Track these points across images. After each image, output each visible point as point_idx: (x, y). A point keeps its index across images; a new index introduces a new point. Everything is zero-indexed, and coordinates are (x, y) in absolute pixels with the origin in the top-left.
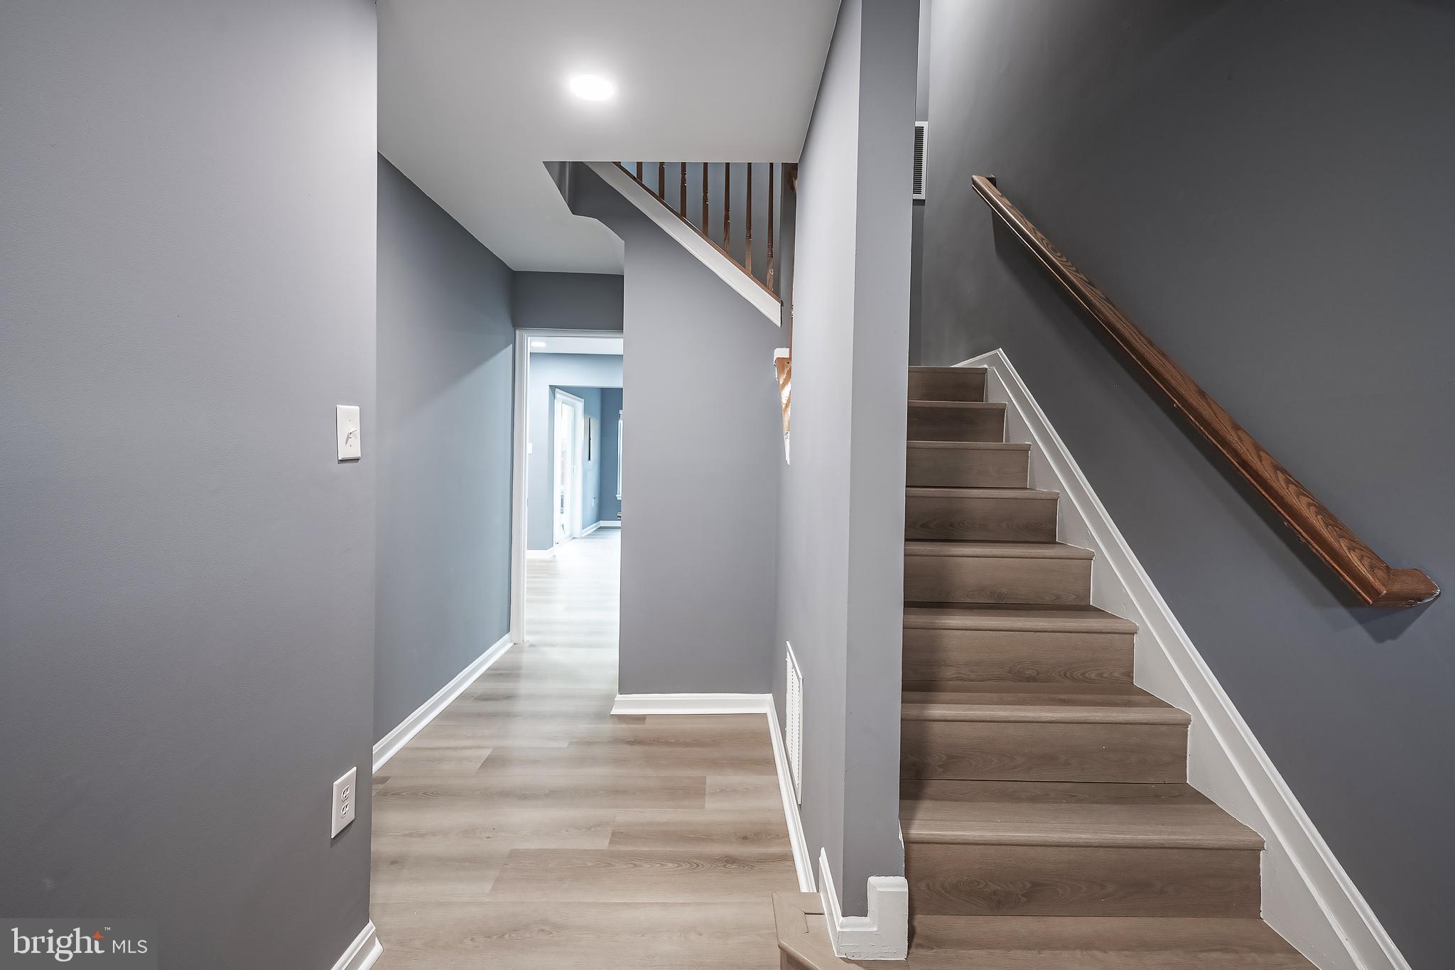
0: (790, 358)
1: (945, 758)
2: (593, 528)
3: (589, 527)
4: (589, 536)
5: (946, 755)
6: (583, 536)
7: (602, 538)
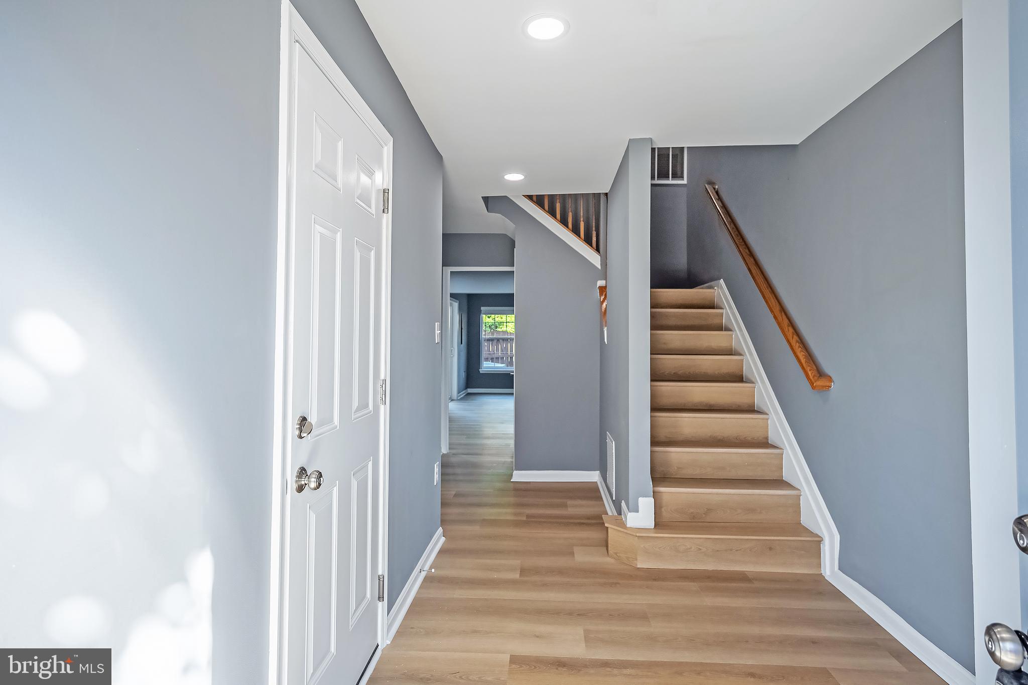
0: (606, 287)
1: (676, 468)
2: (463, 393)
3: (462, 393)
4: (462, 399)
5: (677, 467)
6: (459, 398)
7: (472, 400)
